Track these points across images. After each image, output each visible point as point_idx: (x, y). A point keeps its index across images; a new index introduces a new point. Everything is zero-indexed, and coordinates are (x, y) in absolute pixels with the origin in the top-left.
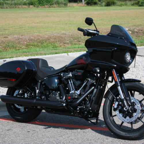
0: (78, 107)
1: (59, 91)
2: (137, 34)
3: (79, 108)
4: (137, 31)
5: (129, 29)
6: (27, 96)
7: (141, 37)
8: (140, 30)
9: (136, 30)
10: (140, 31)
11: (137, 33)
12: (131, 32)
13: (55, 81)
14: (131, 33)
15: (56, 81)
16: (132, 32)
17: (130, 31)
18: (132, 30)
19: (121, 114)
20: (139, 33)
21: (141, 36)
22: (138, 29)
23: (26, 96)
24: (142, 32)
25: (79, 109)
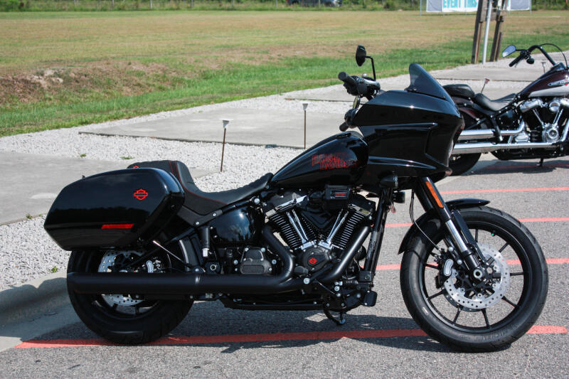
0: (337, 283)
1: (262, 247)
2: (76, 84)
3: (338, 285)
4: (77, 77)
5: (55, 73)
6: (155, 267)
7: (90, 92)
8: (82, 74)
9: (73, 75)
10: (83, 77)
11: (77, 81)
12: (61, 80)
13: (238, 218)
14: (64, 83)
15: (241, 215)
16: (64, 79)
17: (60, 77)
18: (65, 75)
19: (459, 289)
20: (82, 81)
21: (88, 89)
22: (76, 71)
23: (151, 269)
24: (87, 79)
25: (340, 289)
